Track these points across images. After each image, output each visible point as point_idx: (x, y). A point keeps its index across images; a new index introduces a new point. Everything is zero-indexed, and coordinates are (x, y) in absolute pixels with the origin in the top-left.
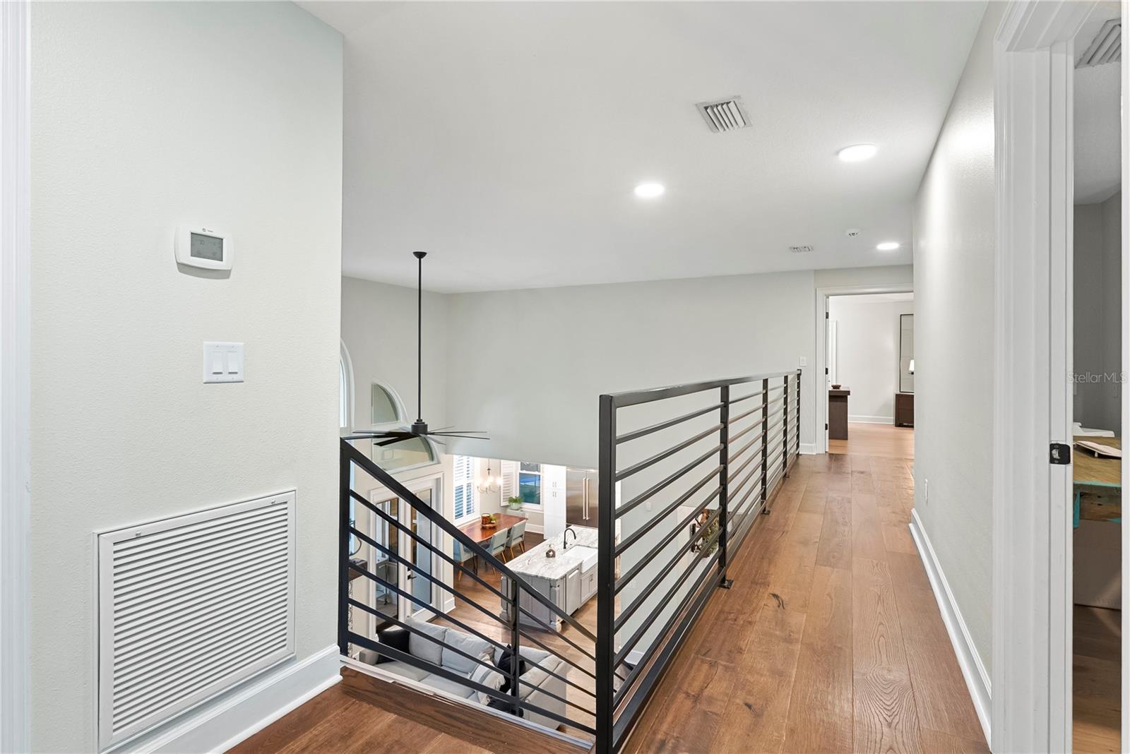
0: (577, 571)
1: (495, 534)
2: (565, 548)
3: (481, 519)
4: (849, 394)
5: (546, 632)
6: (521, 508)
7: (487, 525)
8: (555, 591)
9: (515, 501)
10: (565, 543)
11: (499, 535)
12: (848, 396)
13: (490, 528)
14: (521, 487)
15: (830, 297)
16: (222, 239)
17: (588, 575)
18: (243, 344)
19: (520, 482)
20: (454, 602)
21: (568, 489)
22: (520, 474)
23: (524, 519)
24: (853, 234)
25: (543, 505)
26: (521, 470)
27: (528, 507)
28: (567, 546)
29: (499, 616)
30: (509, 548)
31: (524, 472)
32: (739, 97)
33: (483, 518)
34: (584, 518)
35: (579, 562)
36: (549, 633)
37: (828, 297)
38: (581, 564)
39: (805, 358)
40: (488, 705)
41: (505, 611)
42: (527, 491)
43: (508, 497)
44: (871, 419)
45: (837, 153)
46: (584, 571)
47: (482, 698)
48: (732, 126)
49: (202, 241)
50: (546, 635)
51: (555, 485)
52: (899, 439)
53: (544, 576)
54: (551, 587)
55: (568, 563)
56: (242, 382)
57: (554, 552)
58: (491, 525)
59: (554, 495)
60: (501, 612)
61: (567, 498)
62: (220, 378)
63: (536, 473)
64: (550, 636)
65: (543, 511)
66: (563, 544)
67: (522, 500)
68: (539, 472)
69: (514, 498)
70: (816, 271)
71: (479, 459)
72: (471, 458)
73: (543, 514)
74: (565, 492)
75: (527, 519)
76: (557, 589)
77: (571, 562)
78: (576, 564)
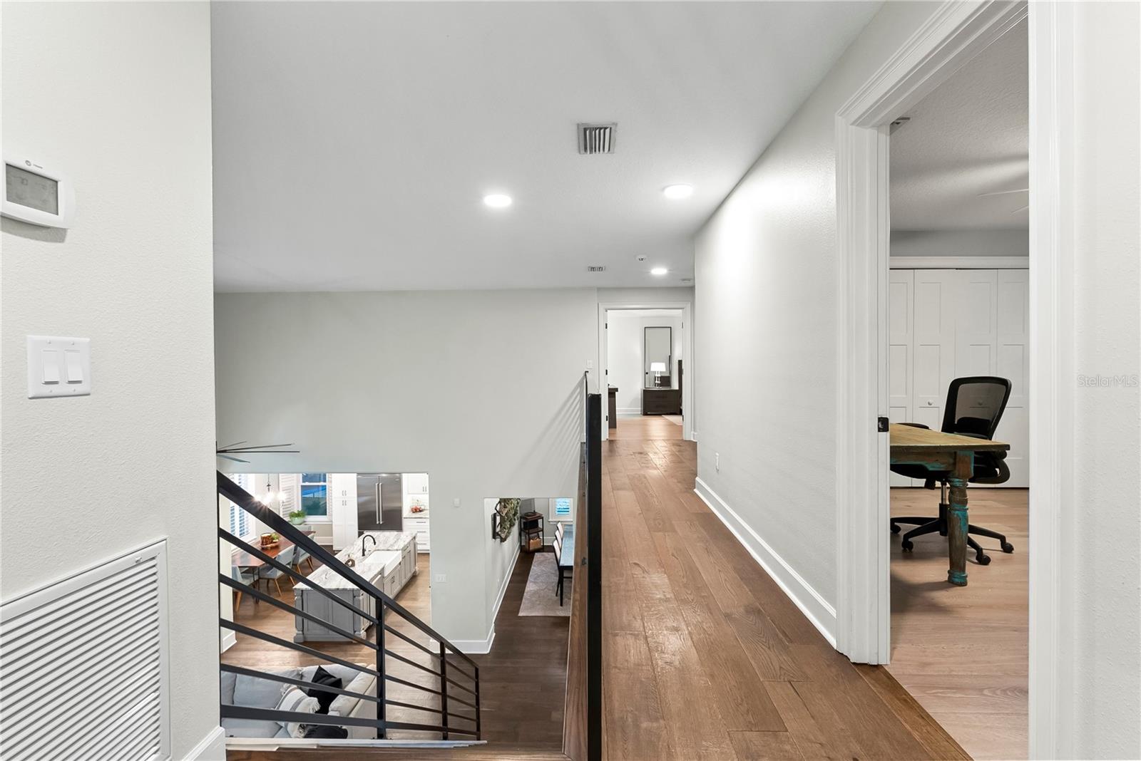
0: (380, 576)
1: (280, 554)
2: (364, 555)
3: (260, 539)
4: (617, 391)
5: (350, 643)
6: (305, 522)
7: (269, 545)
8: (359, 601)
9: (298, 515)
10: (364, 550)
11: (283, 554)
12: (616, 393)
13: (272, 548)
14: (304, 500)
15: (609, 311)
16: (57, 182)
17: (390, 577)
18: (88, 340)
19: (302, 494)
20: (234, 636)
21: (359, 495)
22: (302, 486)
23: (312, 532)
24: (642, 259)
25: (331, 515)
26: (304, 482)
27: (313, 520)
28: (366, 553)
29: (292, 641)
30: (296, 565)
31: (307, 484)
32: (616, 124)
33: (263, 538)
34: (378, 523)
35: (381, 567)
36: (355, 644)
37: (606, 311)
38: (383, 568)
39: (591, 361)
40: (305, 737)
41: (301, 632)
42: (310, 503)
43: (289, 512)
44: (626, 411)
45: (663, 189)
46: (386, 575)
47: (293, 731)
48: (599, 151)
49: (23, 180)
50: (349, 647)
51: (344, 493)
52: (645, 425)
53: (346, 587)
54: (354, 597)
55: (370, 569)
56: (88, 395)
57: (353, 562)
58: (273, 545)
59: (344, 503)
60: (295, 635)
61: (358, 505)
62: (54, 390)
63: (322, 484)
64: (355, 647)
65: (332, 521)
66: (361, 550)
67: (306, 513)
68: (325, 481)
69: (296, 512)
70: (599, 289)
71: (254, 475)
72: (243, 475)
73: (332, 525)
74: (356, 499)
75: (315, 532)
76: (361, 598)
77: (373, 567)
78: (379, 570)
